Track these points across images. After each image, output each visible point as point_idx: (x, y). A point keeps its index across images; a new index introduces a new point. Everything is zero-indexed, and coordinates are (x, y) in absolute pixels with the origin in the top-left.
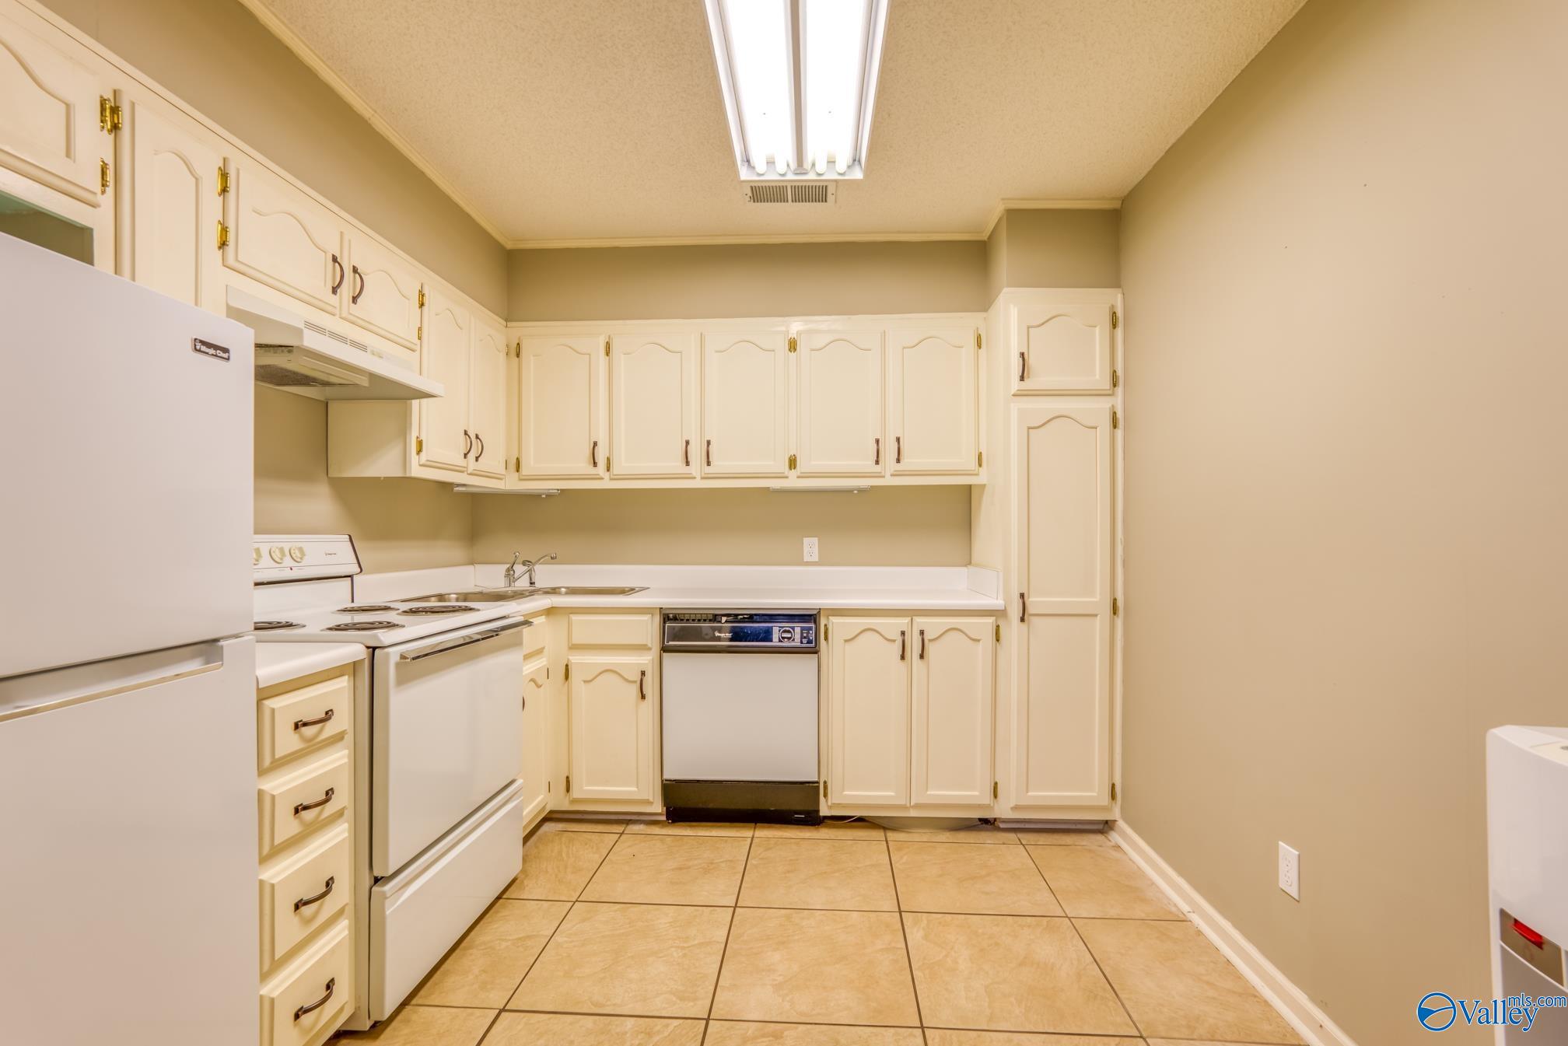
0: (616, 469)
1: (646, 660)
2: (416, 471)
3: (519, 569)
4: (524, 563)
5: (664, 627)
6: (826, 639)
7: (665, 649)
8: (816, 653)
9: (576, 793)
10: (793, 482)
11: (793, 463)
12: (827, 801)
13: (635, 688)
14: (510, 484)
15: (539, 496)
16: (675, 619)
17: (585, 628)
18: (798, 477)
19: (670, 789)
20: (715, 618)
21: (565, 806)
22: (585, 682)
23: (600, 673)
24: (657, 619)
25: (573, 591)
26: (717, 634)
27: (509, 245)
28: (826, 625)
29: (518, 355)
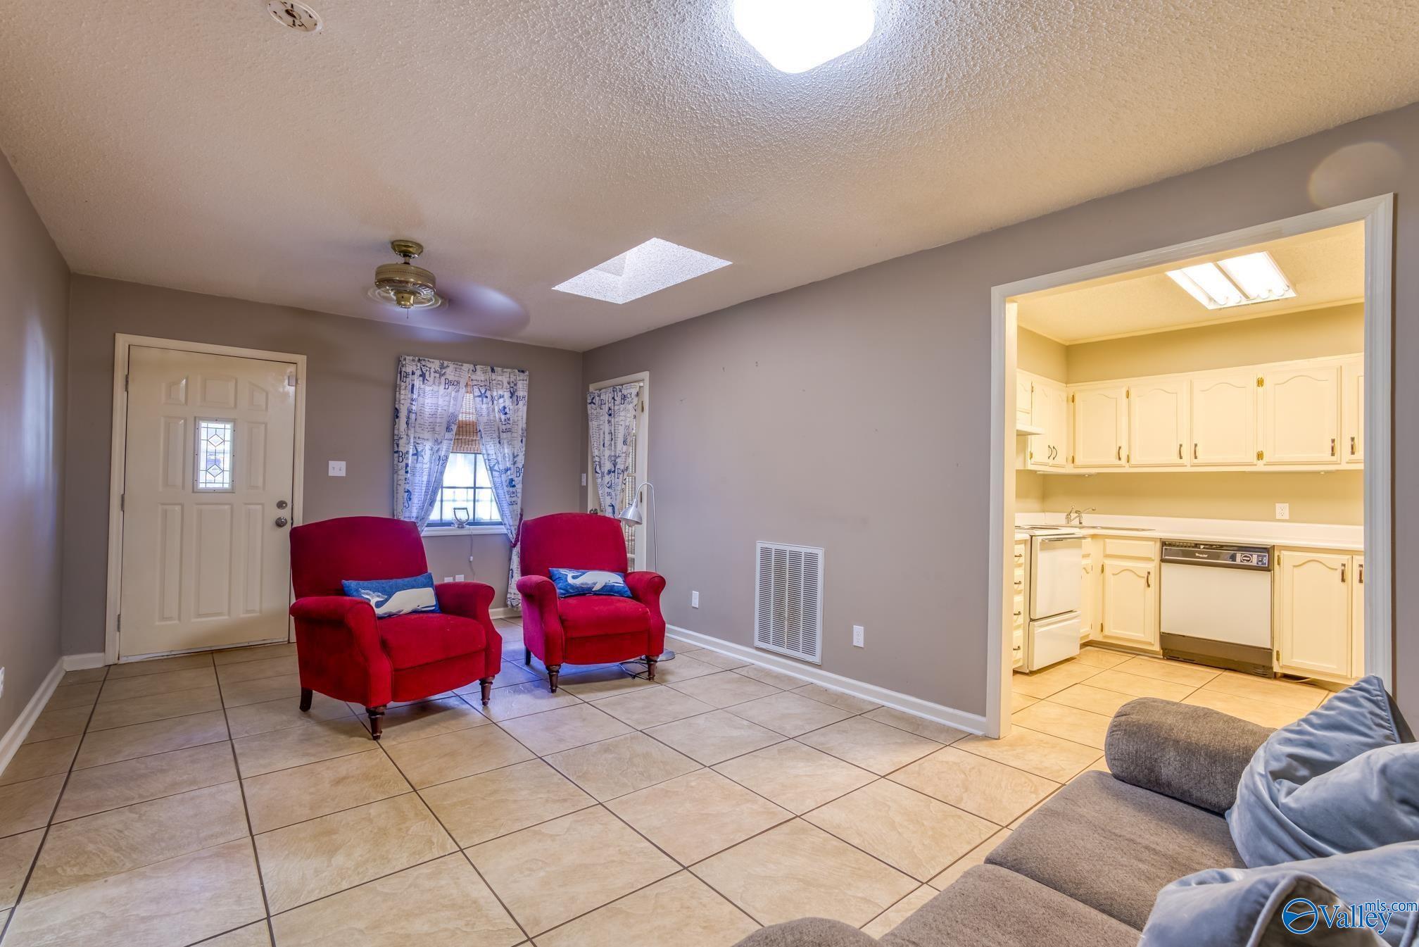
0: (1133, 462)
1: (1152, 566)
2: (1030, 467)
3: (1073, 515)
4: (1076, 512)
5: (1162, 549)
6: (1279, 564)
7: (1163, 561)
8: (1269, 571)
9: (1106, 632)
10: (1260, 467)
11: (1260, 456)
12: (1279, 663)
13: (1144, 581)
14: (1069, 469)
15: (1084, 475)
16: (1170, 545)
17: (1113, 546)
18: (1265, 465)
19: (1165, 638)
20: (1197, 545)
21: (1099, 638)
22: (1113, 574)
23: (1123, 571)
24: (1158, 545)
25: (1103, 528)
26: (1197, 555)
27: (1067, 344)
28: (1278, 556)
29: (1073, 401)
